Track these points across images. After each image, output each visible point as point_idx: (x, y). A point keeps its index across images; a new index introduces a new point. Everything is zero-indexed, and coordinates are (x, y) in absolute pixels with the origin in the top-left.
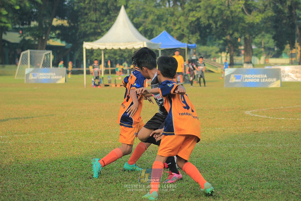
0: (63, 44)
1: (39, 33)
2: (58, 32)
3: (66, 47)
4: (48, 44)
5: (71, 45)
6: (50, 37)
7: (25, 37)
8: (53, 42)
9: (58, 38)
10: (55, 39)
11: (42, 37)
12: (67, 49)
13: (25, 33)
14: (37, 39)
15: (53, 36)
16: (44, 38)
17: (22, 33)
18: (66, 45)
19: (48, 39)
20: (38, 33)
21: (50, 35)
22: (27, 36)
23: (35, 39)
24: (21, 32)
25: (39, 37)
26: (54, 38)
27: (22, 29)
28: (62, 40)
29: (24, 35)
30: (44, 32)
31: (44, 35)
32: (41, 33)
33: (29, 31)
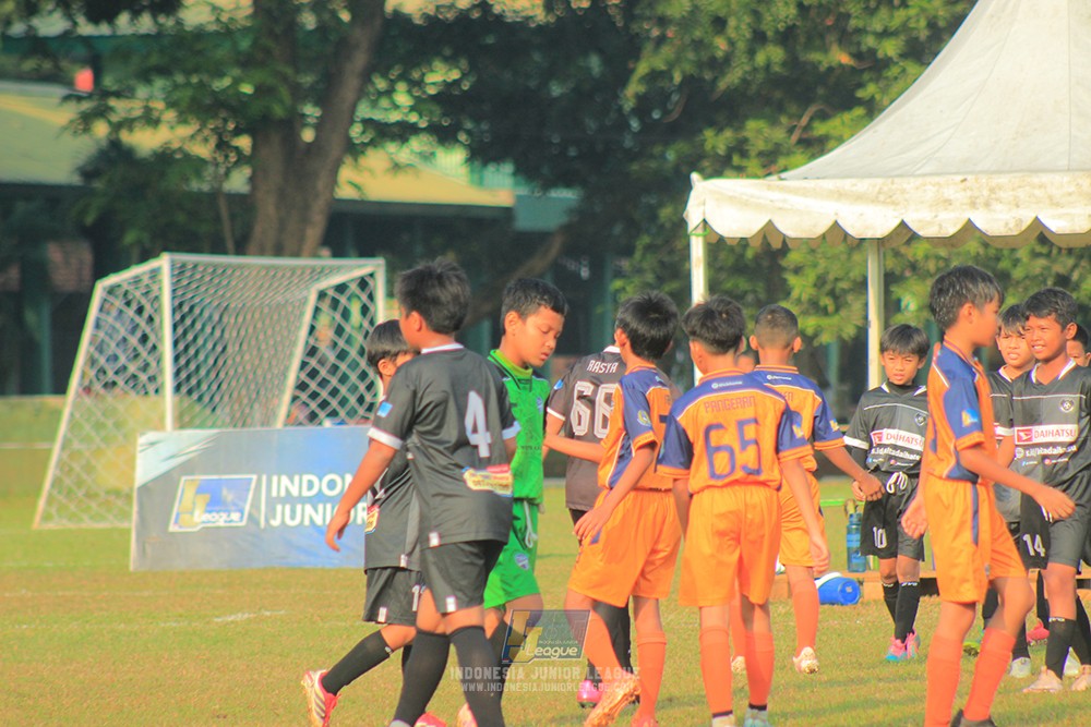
0: (498, 189)
1: (261, 90)
2: (438, 75)
3: (524, 222)
4: (345, 192)
5: (566, 196)
6: (368, 123)
7: (128, 123)
8: (397, 167)
9: (445, 136)
10: (417, 144)
11: (293, 122)
12: (532, 242)
13: (125, 93)
14: (244, 142)
15: (394, 117)
16: (308, 135)
17: (100, 92)
18: (519, 198)
19: (354, 150)
20: (247, 89)
21: (364, 110)
22: (150, 119)
23: (222, 145)
24: (84, 78)
25: (257, 126)
26: (403, 132)
28: (482, 155)
29: (120, 107)
30: (307, 79)
31: (311, 111)
32: (284, 93)
33: (164, 71)
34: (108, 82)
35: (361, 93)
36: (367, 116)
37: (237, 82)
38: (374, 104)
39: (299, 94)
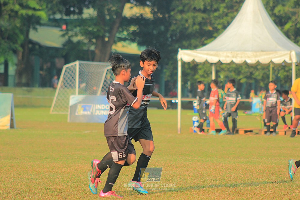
1: (98, 30)
4: (113, 51)
6: (118, 38)
7: (72, 36)
8: (123, 46)
9: (133, 40)
10: (127, 42)
11: (104, 37)
13: (72, 30)
14: (94, 40)
15: (123, 37)
16: (107, 39)
17: (67, 30)
19: (115, 42)
20: (95, 30)
21: (118, 35)
22: (76, 35)
23: (90, 41)
24: (64, 27)
25: (97, 37)
26: (124, 40)
27: (66, 23)
28: (140, 44)
29: (70, 33)
30: (107, 28)
31: (107, 34)
32: (102, 31)
33: (79, 26)
34: (69, 28)
35: (117, 32)
36: (119, 36)
37: (93, 29)
38: (119, 34)
39: (105, 31)
